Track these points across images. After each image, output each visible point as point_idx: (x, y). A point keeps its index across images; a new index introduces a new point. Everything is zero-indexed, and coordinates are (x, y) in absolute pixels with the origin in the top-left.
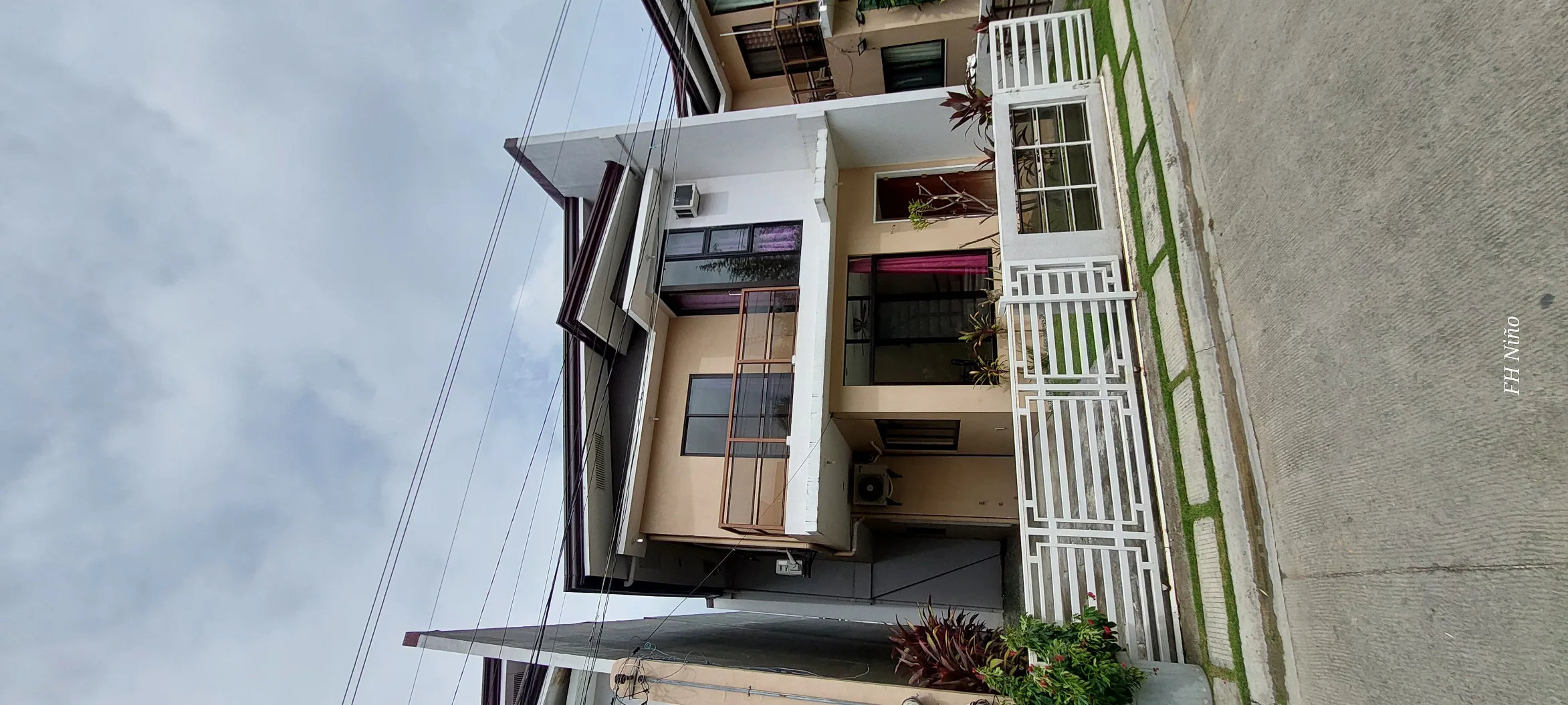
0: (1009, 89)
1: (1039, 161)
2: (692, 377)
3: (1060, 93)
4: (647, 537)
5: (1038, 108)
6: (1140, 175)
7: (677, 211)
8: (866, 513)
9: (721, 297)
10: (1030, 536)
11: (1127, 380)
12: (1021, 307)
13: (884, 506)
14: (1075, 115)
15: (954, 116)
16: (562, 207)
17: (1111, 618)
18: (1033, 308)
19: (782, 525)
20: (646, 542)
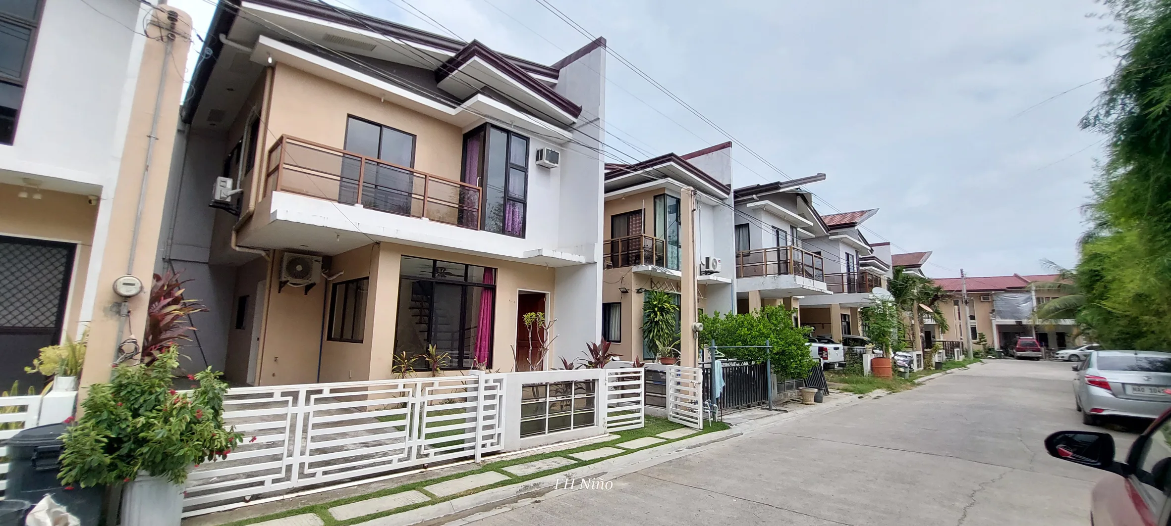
0: (607, 379)
1: (562, 398)
2: (414, 136)
3: (601, 410)
4: (273, 68)
5: (594, 397)
6: (558, 459)
7: (542, 150)
8: (273, 261)
9: (475, 170)
10: (298, 392)
11: (418, 460)
12: (476, 385)
13: (280, 277)
14: (587, 420)
15: (594, 345)
16: (552, 66)
17: (231, 456)
18: (474, 394)
19: (282, 190)
20: (266, 65)
